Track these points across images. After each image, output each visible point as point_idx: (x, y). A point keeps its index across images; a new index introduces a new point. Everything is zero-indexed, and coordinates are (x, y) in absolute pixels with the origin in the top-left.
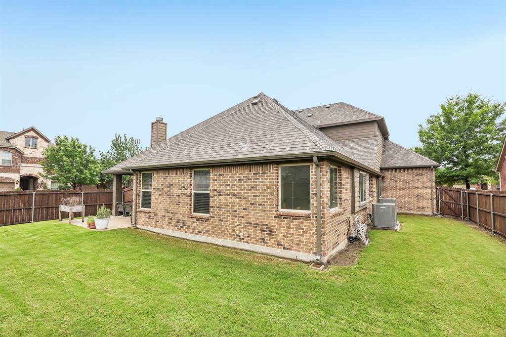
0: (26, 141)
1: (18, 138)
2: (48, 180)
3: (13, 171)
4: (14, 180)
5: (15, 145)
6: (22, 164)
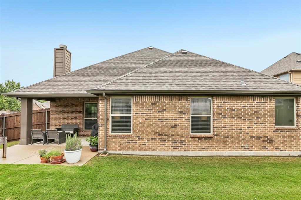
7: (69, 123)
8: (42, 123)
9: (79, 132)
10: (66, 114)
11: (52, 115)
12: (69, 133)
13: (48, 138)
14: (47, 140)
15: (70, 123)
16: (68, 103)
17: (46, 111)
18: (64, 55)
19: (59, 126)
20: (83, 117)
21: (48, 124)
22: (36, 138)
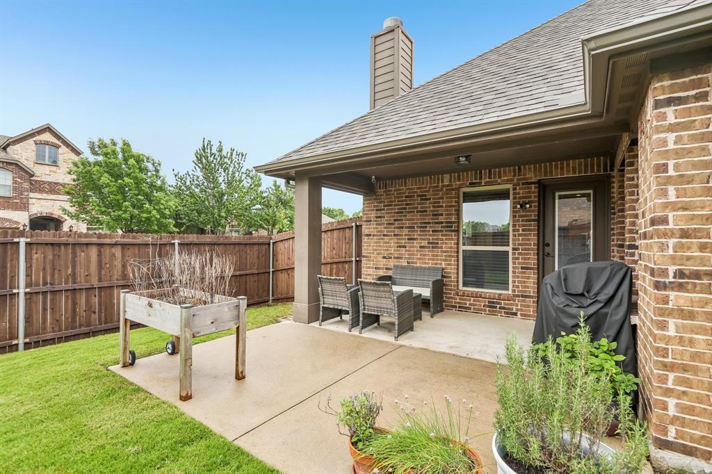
0: (38, 151)
1: (21, 144)
2: (80, 222)
3: (16, 207)
4: (18, 223)
5: (16, 157)
6: (32, 195)
7: (412, 263)
8: (343, 260)
9: (446, 293)
10: (406, 231)
11: (367, 235)
12: (421, 295)
13: (364, 309)
14: (361, 315)
15: (416, 263)
16: (410, 197)
17: (354, 224)
18: (396, 48)
19: (387, 269)
20: (458, 244)
21: (358, 262)
22: (331, 306)
